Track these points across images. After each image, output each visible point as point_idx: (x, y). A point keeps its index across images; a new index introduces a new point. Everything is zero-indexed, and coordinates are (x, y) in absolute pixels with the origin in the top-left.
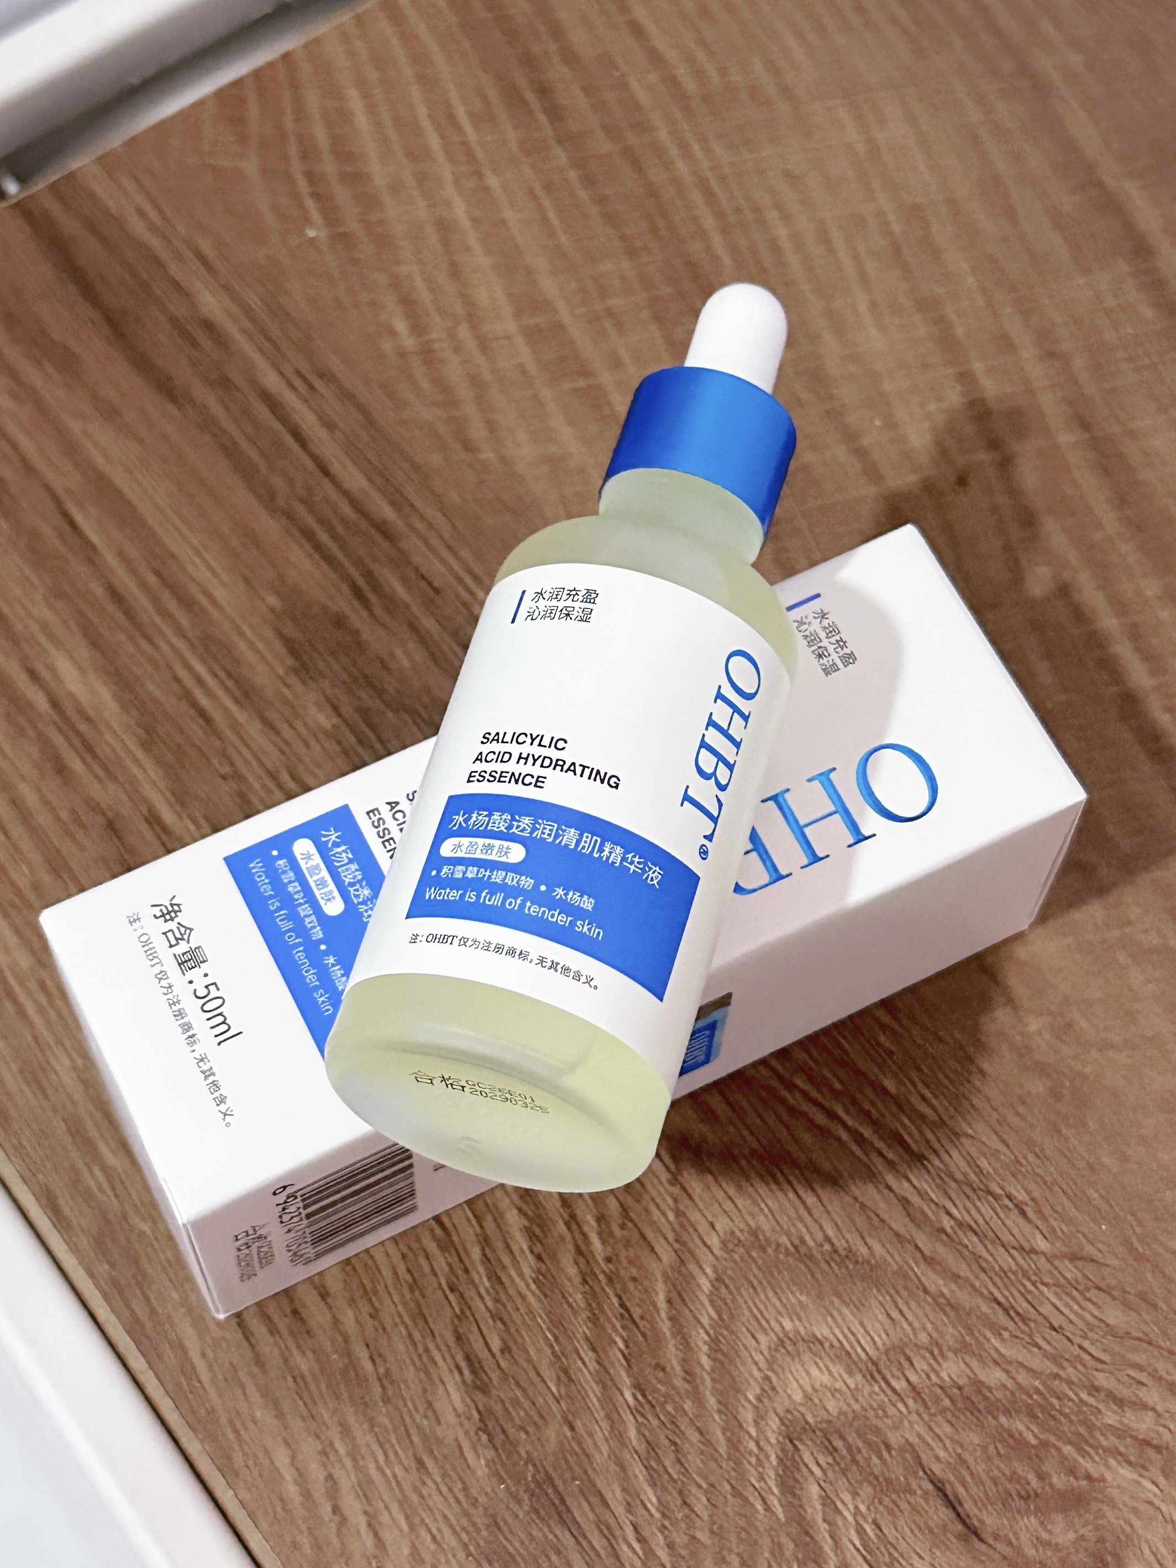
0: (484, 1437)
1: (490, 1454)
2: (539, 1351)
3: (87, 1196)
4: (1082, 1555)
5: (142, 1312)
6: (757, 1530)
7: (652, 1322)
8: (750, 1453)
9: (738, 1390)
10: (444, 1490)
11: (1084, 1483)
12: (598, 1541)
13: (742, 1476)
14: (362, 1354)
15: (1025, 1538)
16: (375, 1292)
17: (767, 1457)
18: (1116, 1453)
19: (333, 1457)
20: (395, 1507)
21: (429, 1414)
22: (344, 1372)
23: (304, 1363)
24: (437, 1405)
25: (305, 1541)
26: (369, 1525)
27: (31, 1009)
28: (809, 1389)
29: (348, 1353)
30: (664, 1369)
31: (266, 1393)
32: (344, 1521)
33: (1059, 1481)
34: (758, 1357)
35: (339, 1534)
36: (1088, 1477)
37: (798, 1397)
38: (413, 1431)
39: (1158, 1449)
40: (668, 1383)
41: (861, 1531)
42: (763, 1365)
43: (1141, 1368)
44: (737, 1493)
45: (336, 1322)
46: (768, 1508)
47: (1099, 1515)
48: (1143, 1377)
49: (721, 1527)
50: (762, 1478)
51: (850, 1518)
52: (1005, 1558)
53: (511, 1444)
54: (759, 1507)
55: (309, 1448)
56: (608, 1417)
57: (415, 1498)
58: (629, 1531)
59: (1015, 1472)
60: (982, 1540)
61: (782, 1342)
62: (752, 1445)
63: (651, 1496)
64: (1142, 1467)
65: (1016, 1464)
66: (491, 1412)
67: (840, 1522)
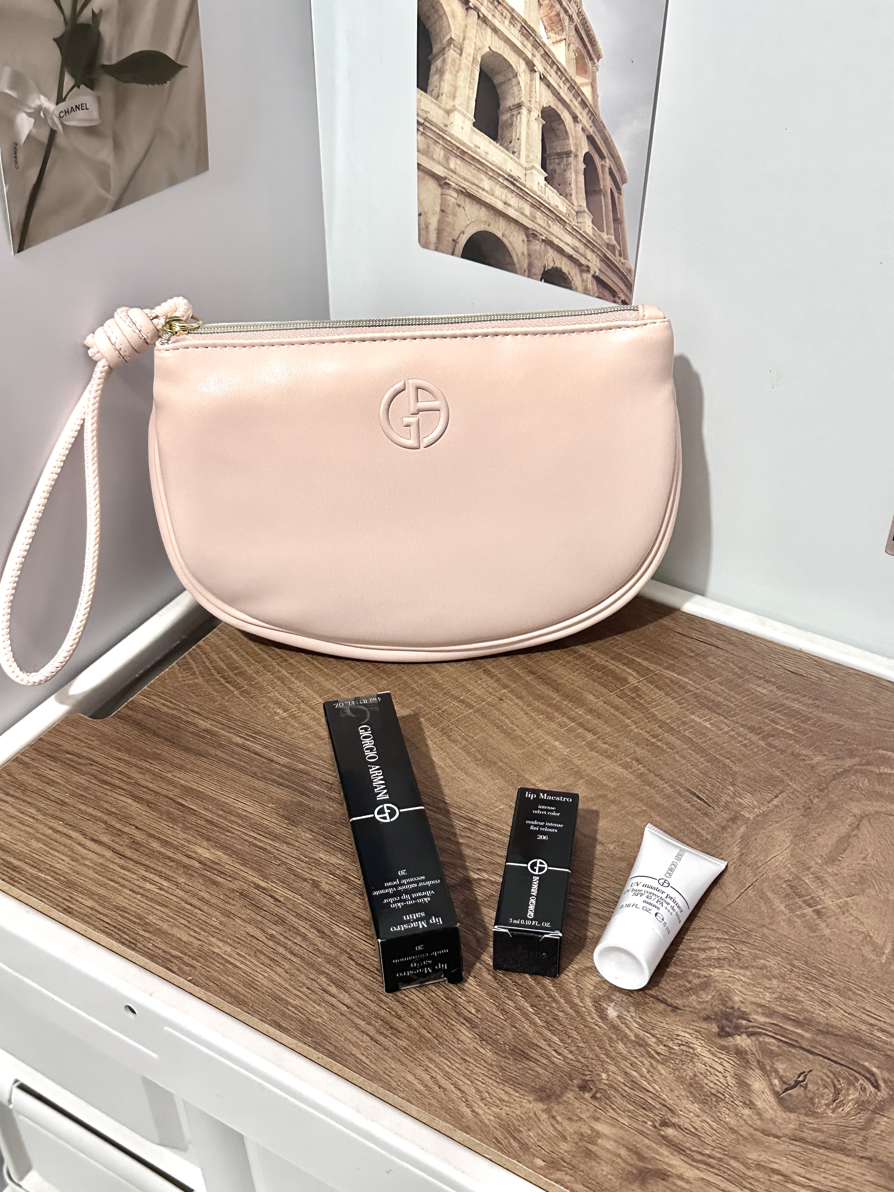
0: (484, 1043)
1: (489, 1047)
2: (490, 1007)
3: (291, 1018)
4: (717, 1002)
5: (331, 1049)
6: (600, 1036)
7: (527, 983)
8: (585, 1012)
9: (569, 994)
10: (478, 1065)
11: (705, 979)
12: (544, 1061)
13: (586, 1020)
14: (424, 1032)
15: (694, 1003)
16: (419, 1010)
17: (591, 1011)
18: (710, 966)
19: (430, 1070)
20: (462, 1078)
21: (460, 1042)
22: (420, 1041)
23: (404, 1043)
24: (461, 1039)
25: (434, 1102)
26: (455, 1087)
27: (238, 964)
28: (594, 984)
29: (419, 1033)
30: (540, 997)
31: (393, 1058)
32: (445, 1089)
33: (696, 981)
34: (571, 981)
35: (445, 1094)
36: (705, 976)
37: (592, 988)
38: (456, 1050)
39: (724, 959)
40: (543, 1000)
41: (637, 1023)
42: (574, 982)
43: (705, 937)
44: (586, 1026)
45: (409, 1025)
46: (600, 1027)
47: (715, 987)
48: (707, 939)
49: (587, 1039)
50: (593, 1019)
51: (631, 1020)
52: (691, 1012)
53: (496, 1041)
54: (596, 1027)
55: (419, 1071)
56: (527, 1019)
57: (468, 1072)
58: (554, 1053)
59: (680, 984)
60: (680, 1009)
61: (577, 973)
62: (584, 1009)
63: (555, 1039)
64: (720, 967)
65: (679, 982)
66: (482, 1033)
67: (628, 1022)
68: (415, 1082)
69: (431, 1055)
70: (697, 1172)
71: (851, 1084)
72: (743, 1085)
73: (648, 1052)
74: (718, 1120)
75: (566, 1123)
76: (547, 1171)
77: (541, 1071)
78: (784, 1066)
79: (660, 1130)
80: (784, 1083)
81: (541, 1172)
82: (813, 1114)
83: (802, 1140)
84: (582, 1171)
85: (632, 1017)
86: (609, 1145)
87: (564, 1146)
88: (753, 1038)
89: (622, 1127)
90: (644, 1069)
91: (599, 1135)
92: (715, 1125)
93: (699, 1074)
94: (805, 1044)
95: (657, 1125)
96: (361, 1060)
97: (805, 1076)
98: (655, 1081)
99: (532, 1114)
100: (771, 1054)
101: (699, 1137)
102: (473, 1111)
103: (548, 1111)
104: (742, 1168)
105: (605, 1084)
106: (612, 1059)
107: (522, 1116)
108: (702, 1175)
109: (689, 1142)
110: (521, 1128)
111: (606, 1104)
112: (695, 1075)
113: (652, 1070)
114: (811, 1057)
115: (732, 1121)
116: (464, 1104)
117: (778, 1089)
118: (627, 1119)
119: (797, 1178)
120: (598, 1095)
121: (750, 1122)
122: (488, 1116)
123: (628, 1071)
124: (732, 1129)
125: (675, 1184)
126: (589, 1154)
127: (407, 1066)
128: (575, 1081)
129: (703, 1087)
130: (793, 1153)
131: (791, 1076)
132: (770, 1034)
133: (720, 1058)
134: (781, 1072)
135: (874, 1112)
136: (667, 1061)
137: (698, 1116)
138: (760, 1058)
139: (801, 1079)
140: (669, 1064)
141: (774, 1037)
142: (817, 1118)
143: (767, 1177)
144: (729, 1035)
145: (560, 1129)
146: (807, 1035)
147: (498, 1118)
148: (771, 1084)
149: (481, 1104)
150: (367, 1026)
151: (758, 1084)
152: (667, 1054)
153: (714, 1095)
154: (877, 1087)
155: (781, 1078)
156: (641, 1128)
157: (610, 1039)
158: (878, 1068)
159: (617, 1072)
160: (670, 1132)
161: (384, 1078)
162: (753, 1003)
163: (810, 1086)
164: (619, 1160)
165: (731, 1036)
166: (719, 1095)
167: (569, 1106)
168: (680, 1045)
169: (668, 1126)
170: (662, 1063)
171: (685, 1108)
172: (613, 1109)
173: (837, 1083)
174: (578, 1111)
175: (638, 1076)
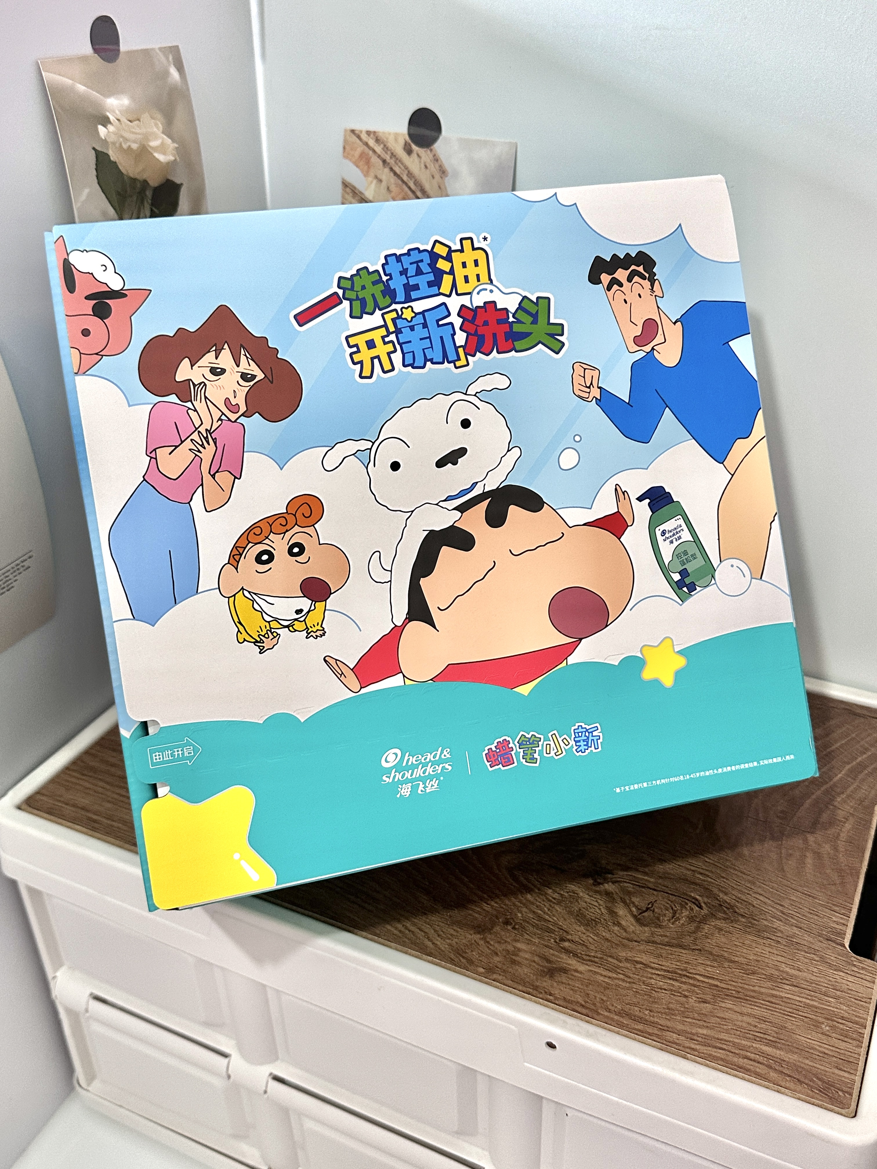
4: (591, 864)
6: (514, 891)
8: (503, 878)
9: (491, 868)
12: (478, 910)
13: (504, 883)
14: (396, 899)
15: (576, 867)
17: (507, 877)
18: (585, 843)
20: (425, 925)
22: (394, 904)
23: (382, 907)
24: (421, 901)
25: (406, 940)
26: (420, 930)
28: (508, 861)
29: (392, 900)
30: (471, 871)
31: (375, 916)
32: (413, 932)
33: (576, 854)
35: (414, 935)
36: (582, 850)
37: (507, 863)
40: (474, 873)
41: (538, 881)
42: (494, 861)
44: (504, 887)
45: (384, 896)
46: (514, 886)
47: (589, 856)
49: (505, 894)
50: (509, 882)
52: (574, 872)
54: (512, 887)
57: (429, 921)
58: (484, 904)
59: (565, 856)
60: (567, 871)
61: (495, 855)
63: (485, 896)
64: (592, 844)
66: (436, 897)
67: (532, 882)
68: (392, 929)
69: (401, 912)
70: (587, 967)
71: (683, 906)
72: (612, 913)
73: (547, 898)
74: (597, 935)
75: (496, 945)
76: (487, 975)
77: (477, 915)
78: (638, 899)
79: (559, 943)
80: (639, 909)
81: (483, 975)
82: (660, 926)
83: (654, 942)
84: (510, 973)
85: (535, 878)
86: (527, 956)
87: (497, 959)
88: (617, 885)
89: (534, 944)
90: (546, 909)
91: (519, 950)
92: (595, 938)
93: (582, 909)
94: (651, 885)
95: (557, 941)
97: (653, 905)
98: (554, 916)
99: (473, 941)
100: (629, 893)
101: (586, 946)
102: (433, 943)
103: (484, 939)
104: (615, 961)
105: (520, 919)
106: (524, 904)
107: (467, 943)
108: (590, 968)
109: (579, 949)
110: (466, 951)
111: (522, 931)
112: (580, 910)
113: (551, 909)
114: (655, 893)
115: (608, 936)
116: (427, 940)
117: (635, 913)
118: (537, 939)
119: (653, 965)
120: (517, 927)
121: (619, 935)
122: (444, 945)
123: (535, 910)
124: (607, 939)
125: (572, 975)
126: (514, 962)
127: (385, 920)
128: (500, 920)
129: (585, 916)
130: (649, 951)
131: (643, 905)
132: (627, 881)
133: (595, 898)
134: (637, 903)
135: (700, 922)
136: (561, 902)
137: (584, 934)
138: (622, 896)
139: (650, 906)
140: (562, 904)
141: (630, 883)
142: (661, 928)
143: (633, 966)
144: (600, 884)
145: (493, 949)
146: (652, 880)
147: (451, 945)
148: (631, 910)
149: (438, 938)
151: (622, 911)
152: (560, 898)
153: (593, 920)
154: (700, 907)
155: (636, 907)
156: (546, 943)
157: (522, 893)
158: (700, 896)
159: (528, 912)
160: (566, 944)
162: (614, 864)
163: (656, 910)
164: (534, 964)
165: (602, 884)
166: (597, 920)
167: (498, 935)
168: (568, 893)
169: (565, 941)
170: (557, 904)
171: (575, 929)
172: (527, 934)
173: (674, 907)
174: (504, 938)
175: (542, 913)
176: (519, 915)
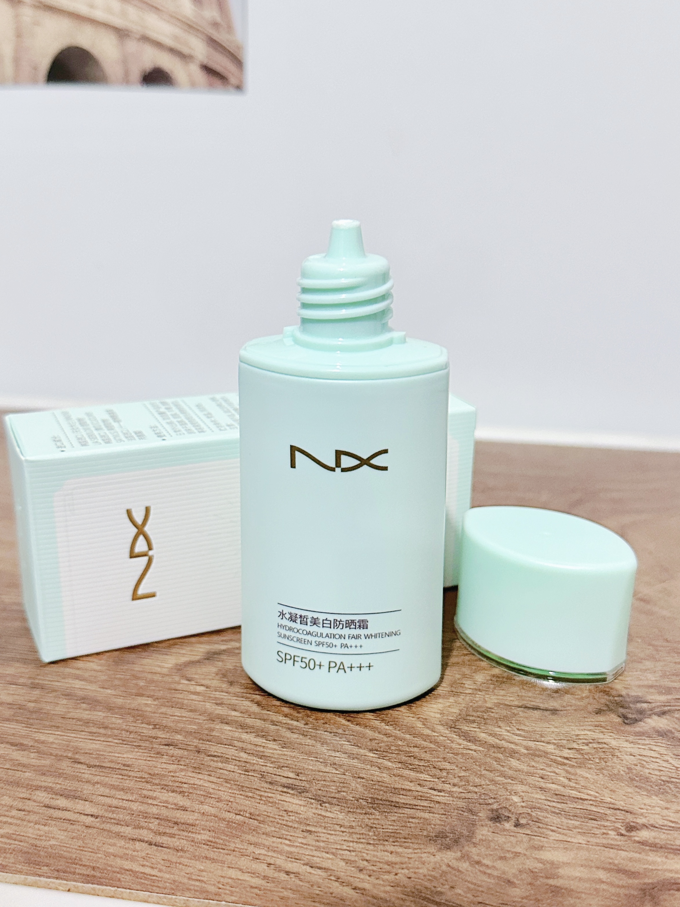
68: (246, 877)
69: (253, 839)
73: (555, 761)
75: (499, 864)
77: (427, 815)
79: (631, 837)
85: (508, 731)
86: (578, 872)
88: (667, 717)
89: (578, 847)
90: (561, 779)
91: (554, 865)
93: (633, 767)
95: (624, 832)
96: (144, 873)
98: (586, 788)
99: (444, 868)
103: (465, 857)
105: (522, 807)
106: (512, 778)
107: (433, 873)
110: (439, 889)
111: (539, 827)
112: (629, 769)
113: (573, 777)
116: (337, 884)
118: (579, 837)
120: (523, 821)
122: (382, 888)
123: (544, 785)
126: (557, 891)
127: (223, 862)
128: (480, 814)
129: (648, 778)
136: (583, 763)
145: (495, 873)
147: (398, 885)
149: (362, 876)
150: (135, 830)
152: (578, 756)
153: (667, 781)
156: (605, 841)
157: (497, 760)
159: (530, 790)
160: (644, 835)
161: (192, 885)
162: (640, 686)
164: (604, 886)
165: (640, 721)
167: (492, 844)
168: (586, 744)
169: (639, 830)
170: (579, 767)
171: (644, 804)
172: (553, 831)
174: (507, 847)
175: (559, 787)
176: (516, 799)
